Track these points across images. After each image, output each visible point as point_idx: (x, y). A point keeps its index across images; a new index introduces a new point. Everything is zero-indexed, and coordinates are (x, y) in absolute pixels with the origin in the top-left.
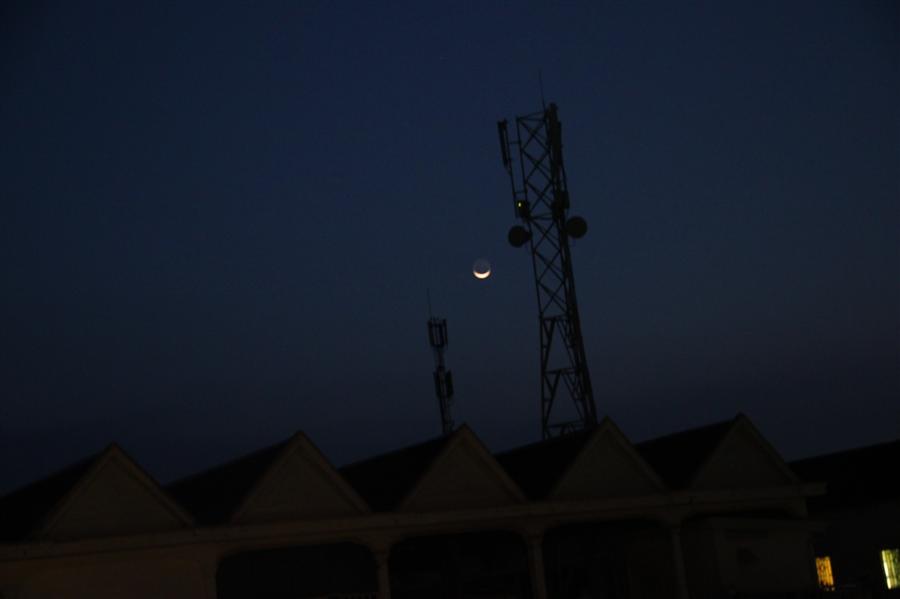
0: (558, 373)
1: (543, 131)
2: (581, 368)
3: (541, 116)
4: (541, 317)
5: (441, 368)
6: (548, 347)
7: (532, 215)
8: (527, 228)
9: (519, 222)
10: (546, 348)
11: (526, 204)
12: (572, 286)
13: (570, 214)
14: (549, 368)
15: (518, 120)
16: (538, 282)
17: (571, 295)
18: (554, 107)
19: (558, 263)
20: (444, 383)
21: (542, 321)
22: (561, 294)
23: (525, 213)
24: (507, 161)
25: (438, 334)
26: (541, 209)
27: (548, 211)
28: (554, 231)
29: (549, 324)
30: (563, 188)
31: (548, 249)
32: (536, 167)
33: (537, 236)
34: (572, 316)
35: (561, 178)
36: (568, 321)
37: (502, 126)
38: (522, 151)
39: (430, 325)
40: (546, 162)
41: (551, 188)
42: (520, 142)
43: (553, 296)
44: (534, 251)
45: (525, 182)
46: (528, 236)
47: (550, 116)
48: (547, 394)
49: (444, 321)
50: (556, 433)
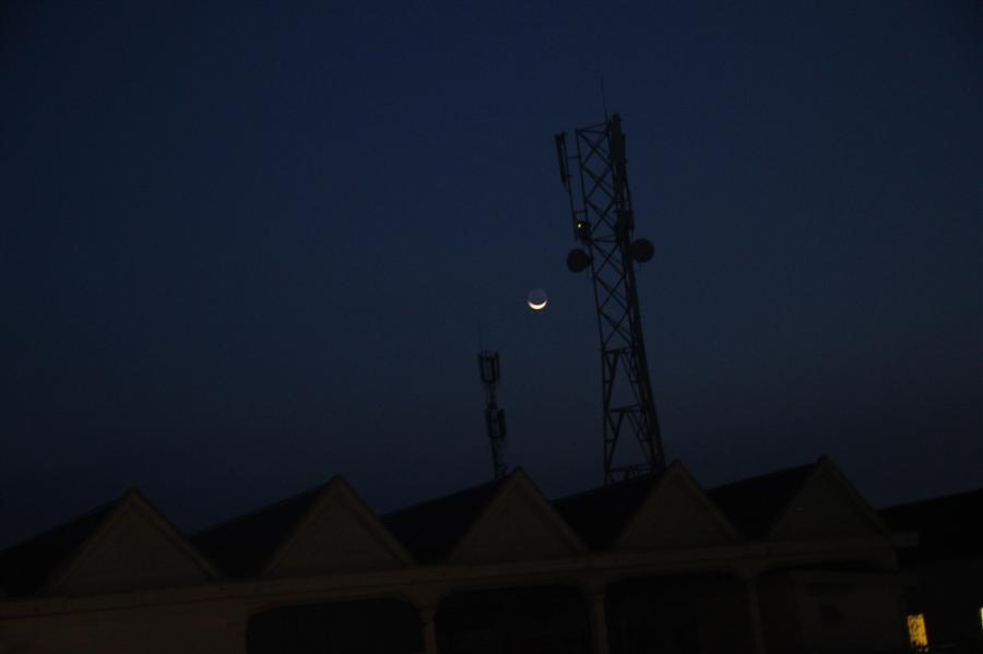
0: (622, 411)
1: (605, 145)
2: (648, 406)
3: (603, 128)
4: (603, 349)
5: (492, 406)
6: (611, 382)
7: (594, 236)
8: (587, 252)
9: (579, 245)
10: (608, 383)
11: (586, 225)
12: (637, 316)
13: (635, 236)
14: (611, 406)
15: (578, 132)
16: (599, 311)
17: (636, 326)
18: (617, 118)
19: (622, 289)
20: (496, 422)
21: (605, 354)
22: (626, 324)
23: (585, 234)
24: (565, 177)
25: (490, 367)
26: (603, 231)
27: (612, 232)
28: (617, 255)
29: (611, 357)
30: (627, 208)
31: (611, 275)
32: (598, 184)
33: (599, 259)
34: (638, 348)
35: (625, 195)
36: (633, 355)
37: (560, 139)
38: (582, 167)
39: (481, 359)
40: (609, 179)
41: (613, 208)
42: (579, 156)
43: (616, 327)
44: (595, 277)
45: (586, 200)
46: (589, 260)
47: (613, 128)
48: (611, 436)
49: (497, 355)
50: (619, 477)
